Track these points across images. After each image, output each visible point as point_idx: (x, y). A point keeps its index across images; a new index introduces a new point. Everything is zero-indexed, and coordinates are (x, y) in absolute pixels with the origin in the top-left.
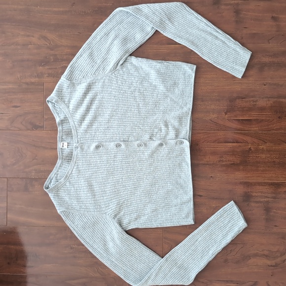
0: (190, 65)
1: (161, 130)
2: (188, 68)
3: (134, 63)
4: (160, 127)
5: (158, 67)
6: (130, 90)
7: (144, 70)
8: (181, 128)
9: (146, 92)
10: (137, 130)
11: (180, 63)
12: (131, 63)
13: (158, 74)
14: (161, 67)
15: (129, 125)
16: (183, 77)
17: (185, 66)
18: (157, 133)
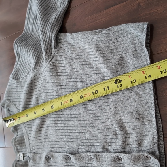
0: (137, 24)
1: (116, 135)
2: (135, 31)
3: (70, 42)
4: (114, 130)
5: (95, 40)
6: (72, 80)
7: (82, 48)
8: (145, 130)
9: (89, 79)
10: (86, 135)
11: (123, 26)
12: (68, 43)
13: (96, 51)
14: (99, 39)
15: (76, 128)
16: (131, 46)
17: (131, 29)
18: (111, 139)
